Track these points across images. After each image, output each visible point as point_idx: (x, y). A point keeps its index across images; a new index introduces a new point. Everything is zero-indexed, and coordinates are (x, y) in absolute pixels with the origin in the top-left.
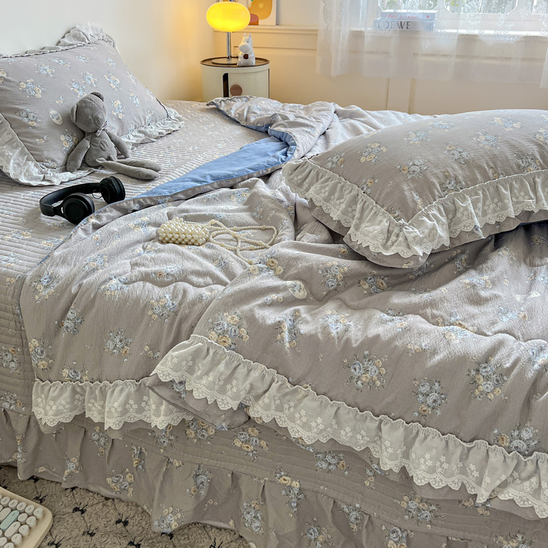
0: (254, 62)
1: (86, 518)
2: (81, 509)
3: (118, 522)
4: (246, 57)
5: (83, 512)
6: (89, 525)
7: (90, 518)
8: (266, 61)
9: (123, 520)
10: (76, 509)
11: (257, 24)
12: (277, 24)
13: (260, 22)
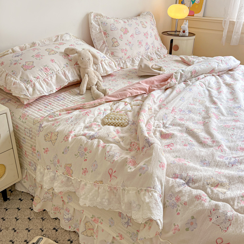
1: (57, 234)
2: (56, 229)
3: (69, 240)
4: (184, 32)
5: (57, 230)
6: (57, 237)
7: (59, 235)
8: (194, 34)
9: (71, 240)
10: (54, 229)
11: (193, 16)
12: (203, 17)
13: (195, 15)
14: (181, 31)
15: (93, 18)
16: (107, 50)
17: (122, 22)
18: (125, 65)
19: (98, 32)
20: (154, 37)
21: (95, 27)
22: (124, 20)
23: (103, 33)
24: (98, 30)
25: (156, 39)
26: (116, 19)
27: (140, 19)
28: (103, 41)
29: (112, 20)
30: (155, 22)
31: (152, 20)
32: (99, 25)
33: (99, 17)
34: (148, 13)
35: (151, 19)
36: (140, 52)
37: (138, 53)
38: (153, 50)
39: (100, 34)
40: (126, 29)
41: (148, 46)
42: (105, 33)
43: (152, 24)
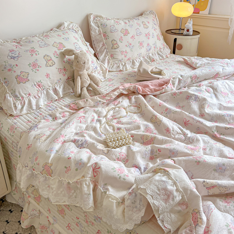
0: (191, 33)
4: (188, 31)
8: (199, 33)
11: (198, 13)
12: (209, 14)
13: (200, 12)
14: (185, 30)
15: (92, 19)
16: (107, 52)
17: (123, 23)
18: (125, 67)
19: (98, 34)
20: (156, 38)
21: (94, 29)
22: (125, 21)
23: (102, 35)
24: (97, 32)
25: (159, 39)
26: (117, 20)
27: (142, 19)
28: (102, 43)
29: (113, 21)
30: (158, 22)
31: (155, 20)
32: (99, 27)
33: (99, 18)
34: (151, 12)
35: (153, 18)
36: (141, 54)
37: (139, 54)
38: (155, 50)
39: (99, 36)
40: (126, 30)
41: (150, 47)
42: (104, 35)
43: (155, 24)
